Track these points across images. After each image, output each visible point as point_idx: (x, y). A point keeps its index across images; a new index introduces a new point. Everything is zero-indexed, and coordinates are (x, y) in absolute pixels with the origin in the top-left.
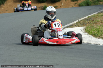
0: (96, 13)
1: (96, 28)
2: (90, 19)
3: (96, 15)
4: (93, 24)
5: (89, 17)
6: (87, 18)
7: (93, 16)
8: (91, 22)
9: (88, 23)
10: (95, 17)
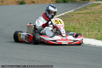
0: (72, 10)
1: (72, 25)
2: (67, 16)
3: (73, 12)
4: (70, 21)
5: (65, 14)
6: (64, 15)
7: (70, 14)
8: (68, 19)
9: (65, 20)
10: (72, 14)
